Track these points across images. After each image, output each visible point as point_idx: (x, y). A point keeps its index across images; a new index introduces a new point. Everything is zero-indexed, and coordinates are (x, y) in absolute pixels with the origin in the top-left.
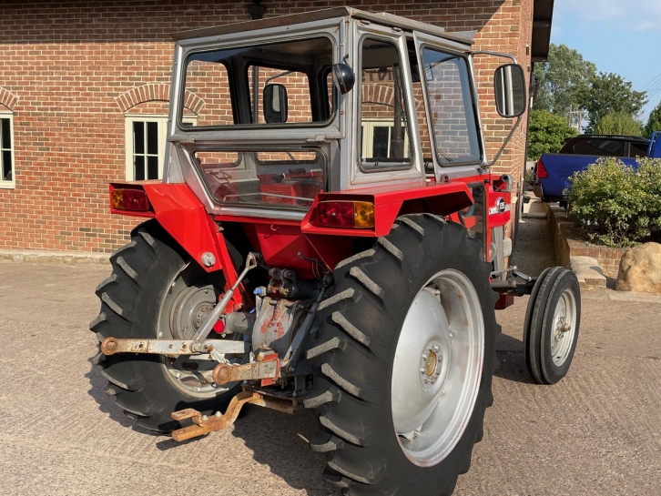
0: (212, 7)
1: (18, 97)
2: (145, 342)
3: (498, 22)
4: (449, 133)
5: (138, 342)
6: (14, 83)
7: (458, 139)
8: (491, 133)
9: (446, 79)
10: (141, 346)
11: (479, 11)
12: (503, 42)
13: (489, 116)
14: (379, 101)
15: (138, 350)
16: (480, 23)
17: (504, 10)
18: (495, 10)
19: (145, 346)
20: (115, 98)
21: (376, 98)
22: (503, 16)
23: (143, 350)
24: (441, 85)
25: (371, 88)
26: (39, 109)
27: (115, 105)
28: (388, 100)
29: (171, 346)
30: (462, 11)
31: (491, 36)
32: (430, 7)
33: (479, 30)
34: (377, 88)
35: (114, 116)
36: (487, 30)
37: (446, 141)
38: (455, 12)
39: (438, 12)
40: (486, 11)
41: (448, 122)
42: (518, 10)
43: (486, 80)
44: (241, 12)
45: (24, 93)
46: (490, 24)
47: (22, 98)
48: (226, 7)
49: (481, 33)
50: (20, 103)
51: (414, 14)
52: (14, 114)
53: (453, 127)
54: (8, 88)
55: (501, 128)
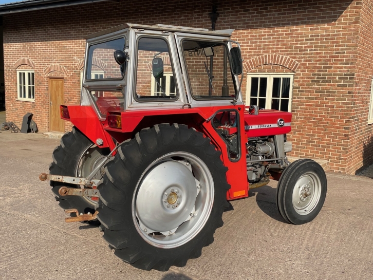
0: (193, 16)
1: (107, 64)
2: (61, 177)
3: (347, 16)
4: (315, 81)
5: (58, 177)
6: (105, 57)
7: (320, 85)
8: (340, 82)
9: (315, 50)
10: (59, 178)
11: (335, 9)
12: (350, 27)
13: (340, 71)
14: (276, 63)
15: (57, 180)
16: (336, 17)
17: (351, 8)
18: (346, 8)
19: (61, 179)
20: (147, 64)
21: (274, 62)
22: (350, 12)
23: (60, 180)
24: (312, 54)
25: (272, 56)
26: (115, 70)
27: (147, 68)
28: (281, 63)
29: (74, 180)
30: (326, 10)
31: (342, 24)
32: (307, 8)
33: (335, 20)
34: (275, 56)
35: (147, 73)
36: (340, 20)
37: (313, 86)
38: (322, 10)
39: (312, 11)
40: (340, 9)
41: (315, 75)
42: (360, 7)
43: (338, 50)
44: (207, 17)
45: (109, 62)
46: (342, 17)
47: (108, 65)
48: (199, 15)
49: (337, 22)
50: (108, 67)
51: (298, 13)
52: (105, 72)
53: (318, 78)
54: (102, 60)
55: (347, 78)
